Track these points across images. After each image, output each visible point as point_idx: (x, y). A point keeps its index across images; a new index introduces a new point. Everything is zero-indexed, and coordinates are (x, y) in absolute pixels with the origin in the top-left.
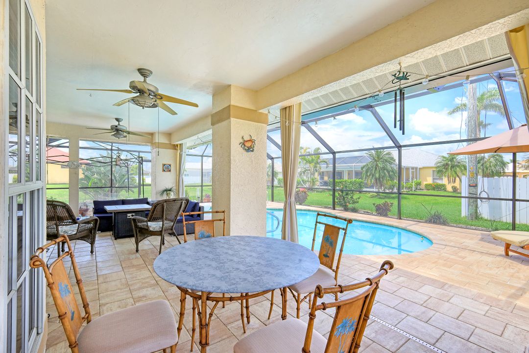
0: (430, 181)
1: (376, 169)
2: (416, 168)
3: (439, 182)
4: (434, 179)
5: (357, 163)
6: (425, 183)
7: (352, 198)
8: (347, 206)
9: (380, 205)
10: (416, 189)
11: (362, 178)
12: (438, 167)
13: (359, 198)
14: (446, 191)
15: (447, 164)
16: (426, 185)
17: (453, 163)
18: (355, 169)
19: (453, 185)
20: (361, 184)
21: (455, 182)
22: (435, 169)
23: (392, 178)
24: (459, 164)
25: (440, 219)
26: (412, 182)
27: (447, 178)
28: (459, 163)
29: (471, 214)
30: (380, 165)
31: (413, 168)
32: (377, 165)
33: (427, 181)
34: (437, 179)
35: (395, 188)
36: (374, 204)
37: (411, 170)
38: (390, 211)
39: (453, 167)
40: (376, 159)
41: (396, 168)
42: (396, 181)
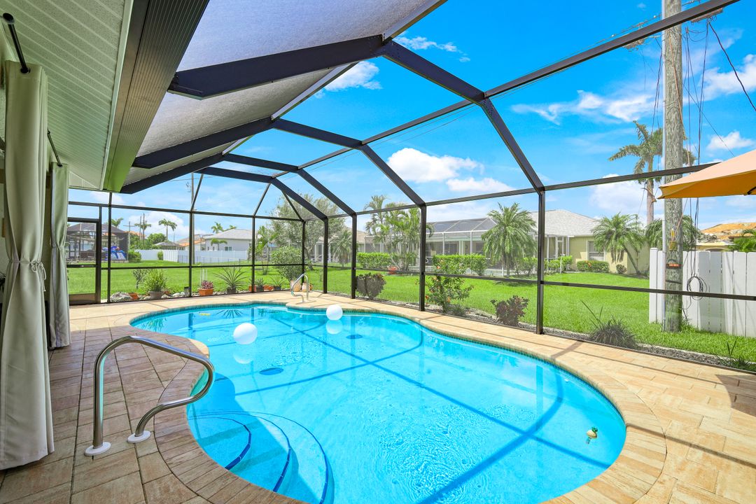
0: (584, 257)
1: (505, 237)
2: (565, 238)
3: (599, 259)
4: (590, 255)
5: (477, 229)
6: (577, 260)
7: (457, 288)
8: (449, 303)
9: (503, 303)
10: (565, 269)
11: (483, 254)
12: (598, 235)
13: (469, 289)
14: (607, 272)
15: (610, 233)
16: (580, 263)
17: (620, 230)
18: (474, 240)
19: (619, 263)
20: (482, 262)
21: (622, 259)
22: (592, 240)
23: (529, 253)
24: (628, 232)
25: (618, 334)
26: (559, 259)
27: (610, 253)
28: (628, 229)
29: (669, 321)
30: (511, 231)
31: (560, 238)
32: (506, 232)
33: (580, 258)
34: (594, 254)
35: (534, 269)
36: (493, 302)
37: (557, 241)
38: (522, 314)
39: (618, 236)
40: (505, 222)
41: (535, 238)
42: (535, 258)
